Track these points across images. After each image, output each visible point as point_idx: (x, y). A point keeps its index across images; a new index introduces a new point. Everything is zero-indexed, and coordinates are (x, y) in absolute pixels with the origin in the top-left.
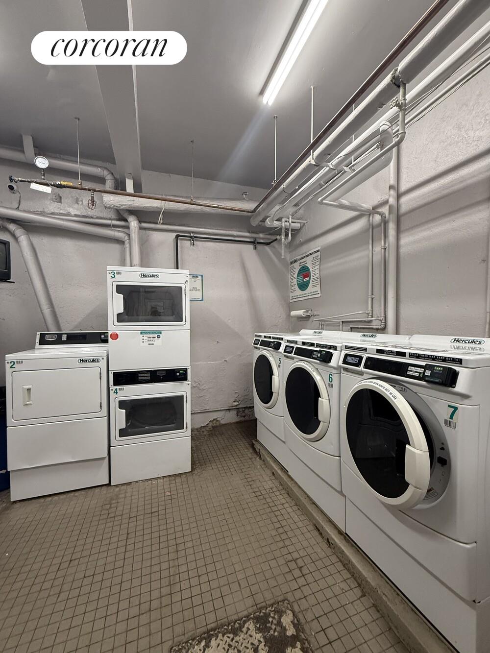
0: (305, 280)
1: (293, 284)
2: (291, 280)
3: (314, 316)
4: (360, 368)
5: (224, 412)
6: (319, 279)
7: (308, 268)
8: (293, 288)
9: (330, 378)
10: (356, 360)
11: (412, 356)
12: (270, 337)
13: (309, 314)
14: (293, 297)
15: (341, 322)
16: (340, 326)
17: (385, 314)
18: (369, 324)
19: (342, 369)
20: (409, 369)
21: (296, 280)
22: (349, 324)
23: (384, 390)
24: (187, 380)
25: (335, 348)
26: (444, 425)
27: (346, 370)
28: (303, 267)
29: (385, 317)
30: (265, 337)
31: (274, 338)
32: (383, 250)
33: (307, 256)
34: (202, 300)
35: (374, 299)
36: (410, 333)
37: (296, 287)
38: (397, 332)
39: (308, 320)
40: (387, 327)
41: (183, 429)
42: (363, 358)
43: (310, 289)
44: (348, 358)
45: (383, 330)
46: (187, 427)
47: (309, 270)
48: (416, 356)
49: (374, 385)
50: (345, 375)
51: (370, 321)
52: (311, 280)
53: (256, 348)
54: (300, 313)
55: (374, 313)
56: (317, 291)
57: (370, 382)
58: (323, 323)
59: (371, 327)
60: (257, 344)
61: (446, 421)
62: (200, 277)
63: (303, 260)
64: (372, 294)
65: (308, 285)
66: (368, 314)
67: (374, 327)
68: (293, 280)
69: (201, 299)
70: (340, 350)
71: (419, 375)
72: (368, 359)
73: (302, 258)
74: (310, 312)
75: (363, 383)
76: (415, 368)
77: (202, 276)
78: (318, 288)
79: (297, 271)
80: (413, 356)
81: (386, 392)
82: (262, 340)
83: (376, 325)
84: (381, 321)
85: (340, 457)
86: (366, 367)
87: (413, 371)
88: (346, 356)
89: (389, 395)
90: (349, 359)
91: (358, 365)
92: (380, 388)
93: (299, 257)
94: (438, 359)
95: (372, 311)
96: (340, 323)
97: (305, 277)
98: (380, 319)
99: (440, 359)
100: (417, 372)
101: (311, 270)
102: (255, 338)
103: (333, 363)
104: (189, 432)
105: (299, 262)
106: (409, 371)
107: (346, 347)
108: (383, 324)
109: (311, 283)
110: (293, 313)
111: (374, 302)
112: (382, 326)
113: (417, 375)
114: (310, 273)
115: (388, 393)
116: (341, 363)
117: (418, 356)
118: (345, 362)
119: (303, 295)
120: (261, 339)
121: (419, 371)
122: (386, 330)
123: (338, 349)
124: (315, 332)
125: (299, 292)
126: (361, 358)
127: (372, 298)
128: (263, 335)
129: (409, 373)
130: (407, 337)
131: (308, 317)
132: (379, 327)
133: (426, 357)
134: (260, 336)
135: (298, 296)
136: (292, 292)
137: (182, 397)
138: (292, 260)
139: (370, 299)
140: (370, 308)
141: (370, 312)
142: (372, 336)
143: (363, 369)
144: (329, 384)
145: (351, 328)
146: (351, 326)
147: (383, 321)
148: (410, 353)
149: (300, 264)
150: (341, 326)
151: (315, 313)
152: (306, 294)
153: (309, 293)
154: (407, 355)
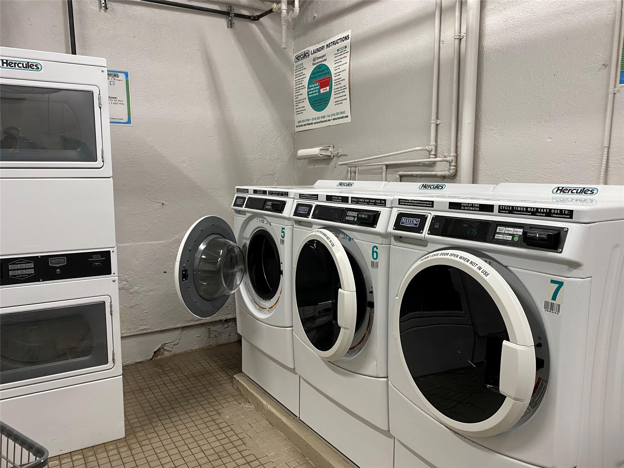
0: (322, 91)
1: (300, 97)
2: (298, 90)
3: (338, 156)
4: (423, 235)
5: (179, 332)
6: (347, 91)
7: (327, 68)
8: (301, 105)
9: (373, 252)
10: (416, 222)
11: (503, 209)
12: (264, 192)
13: (328, 153)
14: (299, 122)
15: (384, 167)
16: (381, 173)
17: (456, 152)
18: (431, 169)
19: (393, 239)
20: (498, 231)
21: (306, 90)
22: (398, 169)
23: (468, 264)
24: (110, 273)
25: (382, 203)
26: (544, 310)
27: (399, 238)
28: (319, 67)
29: (457, 157)
30: (255, 192)
31: (271, 193)
32: (457, 42)
33: (328, 46)
34: (129, 122)
35: (439, 127)
36: (495, 181)
37: (307, 103)
38: (474, 180)
39: (328, 164)
40: (459, 174)
41: (107, 363)
42: (427, 218)
43: (331, 108)
44: (404, 219)
45: (453, 178)
46: (113, 360)
47: (329, 72)
48: (509, 210)
49: (452, 257)
50: (397, 247)
51: (433, 164)
52: (333, 93)
53: (239, 212)
54: (315, 151)
55: (439, 149)
56: (344, 112)
57: (444, 254)
58: (353, 169)
59: (433, 173)
60: (241, 206)
61: (546, 303)
62: (122, 76)
63: (319, 54)
64: (437, 118)
65: (329, 100)
66: (430, 151)
67: (439, 173)
68: (301, 91)
69: (125, 120)
70: (389, 206)
71: (513, 238)
72: (436, 219)
73: (318, 50)
74: (331, 149)
75: (431, 257)
76: (507, 229)
77: (126, 74)
78: (345, 107)
79: (308, 73)
80: (505, 210)
81: (473, 267)
82: (249, 198)
83: (441, 170)
84: (450, 162)
85: (387, 377)
86: (432, 231)
87: (504, 234)
88: (400, 216)
89: (478, 271)
90: (405, 222)
91: (419, 229)
92: (462, 261)
93: (312, 48)
94: (540, 212)
95: (436, 147)
96: (382, 168)
97: (323, 85)
98: (448, 159)
99: (543, 213)
100: (510, 235)
101: (333, 72)
102: (236, 196)
103: (380, 227)
104: (118, 369)
105: (312, 57)
106: (499, 233)
107: (401, 202)
108: (452, 168)
109: (333, 96)
110: (302, 152)
111: (439, 131)
112: (452, 171)
113: (510, 238)
114: (330, 78)
115: (475, 268)
116: (391, 229)
117: (512, 210)
118: (398, 226)
119: (318, 118)
120: (247, 196)
121: (512, 233)
122: (458, 178)
123: (388, 204)
124: (341, 184)
125: (310, 113)
126: (423, 218)
127: (437, 125)
128: (251, 188)
129: (497, 236)
130: (492, 186)
131: (328, 159)
132: (446, 173)
133: (523, 211)
134: (247, 191)
135: (308, 120)
136: (298, 113)
137: (102, 305)
138: (298, 53)
139: (433, 126)
140: (433, 142)
141: (433, 148)
142: (437, 187)
143: (427, 235)
144: (373, 263)
145: (401, 176)
146: (401, 173)
147: (453, 164)
148: (500, 206)
149: (314, 60)
150: (384, 174)
151: (341, 151)
152: (324, 117)
153: (329, 116)
154: (496, 209)
